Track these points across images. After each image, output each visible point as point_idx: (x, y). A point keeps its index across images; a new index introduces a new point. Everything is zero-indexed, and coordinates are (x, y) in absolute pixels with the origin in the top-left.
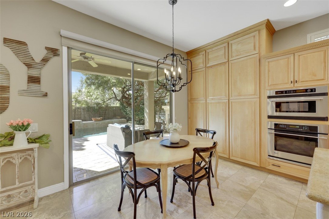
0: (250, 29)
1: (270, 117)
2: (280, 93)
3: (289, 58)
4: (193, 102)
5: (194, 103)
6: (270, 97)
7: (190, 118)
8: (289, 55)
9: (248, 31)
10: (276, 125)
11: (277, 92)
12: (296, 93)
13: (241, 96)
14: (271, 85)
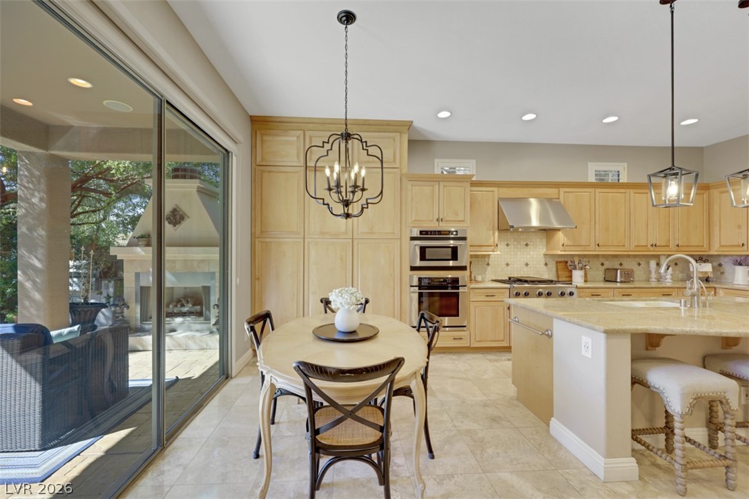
0: (389, 125)
1: (413, 268)
2: (425, 235)
3: (433, 186)
4: (267, 240)
5: (271, 242)
6: (413, 239)
7: (258, 279)
8: (434, 183)
9: (385, 127)
10: (420, 279)
11: (421, 232)
12: (440, 234)
13: (373, 233)
14: (414, 221)
